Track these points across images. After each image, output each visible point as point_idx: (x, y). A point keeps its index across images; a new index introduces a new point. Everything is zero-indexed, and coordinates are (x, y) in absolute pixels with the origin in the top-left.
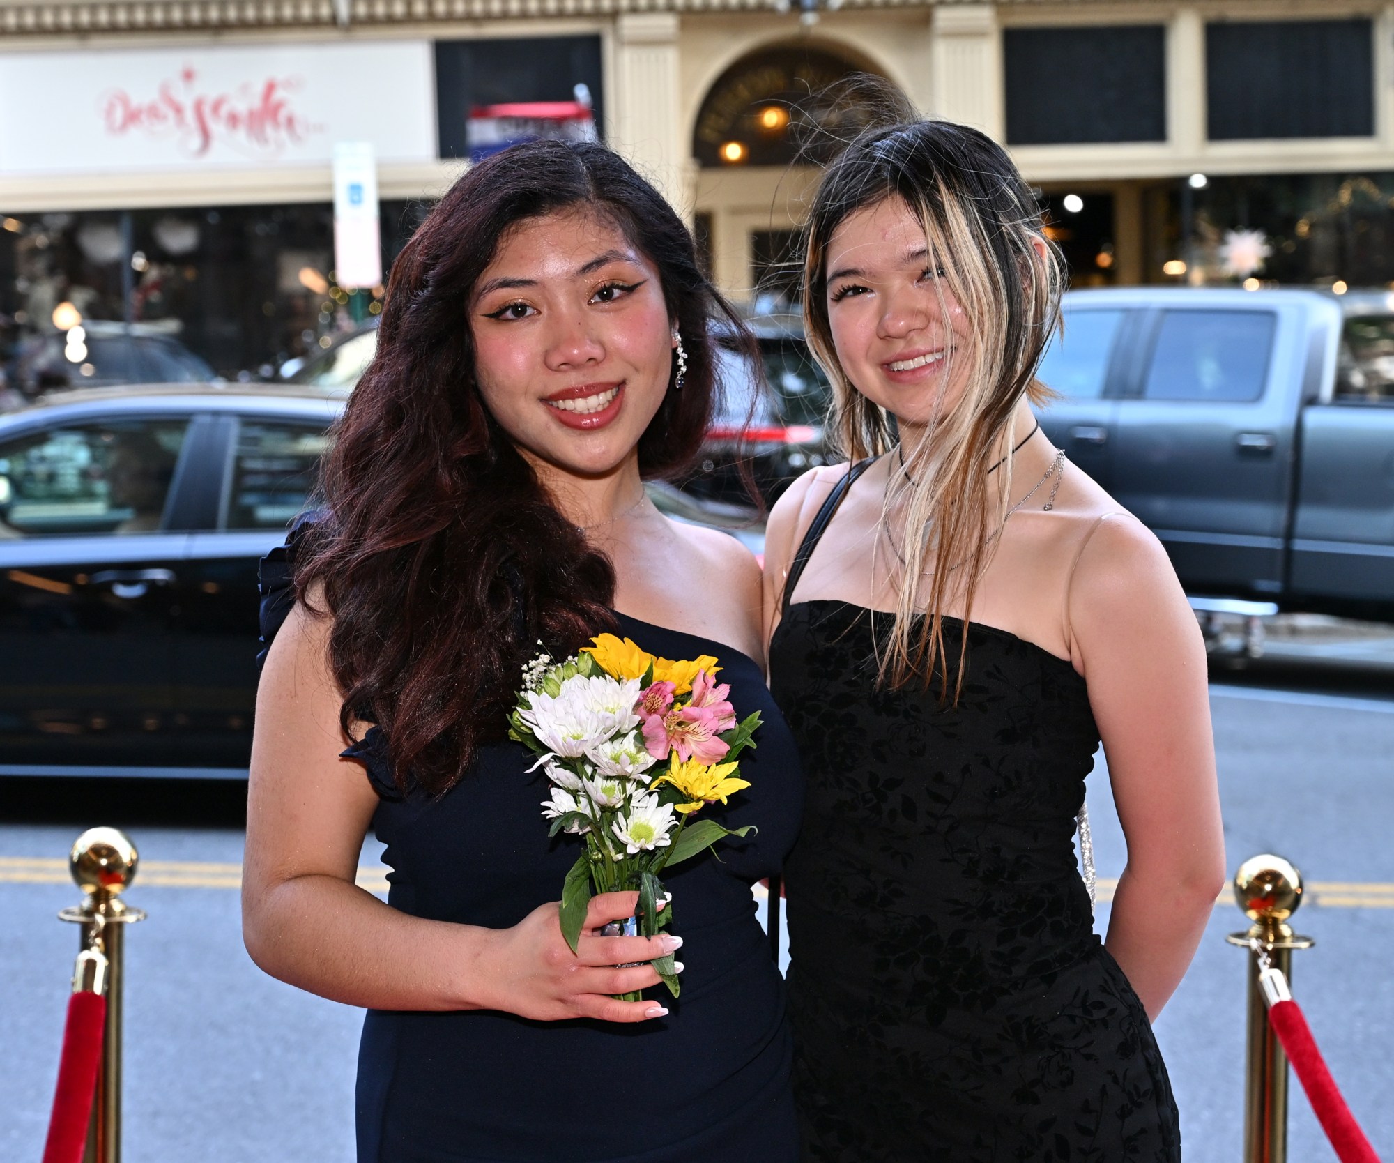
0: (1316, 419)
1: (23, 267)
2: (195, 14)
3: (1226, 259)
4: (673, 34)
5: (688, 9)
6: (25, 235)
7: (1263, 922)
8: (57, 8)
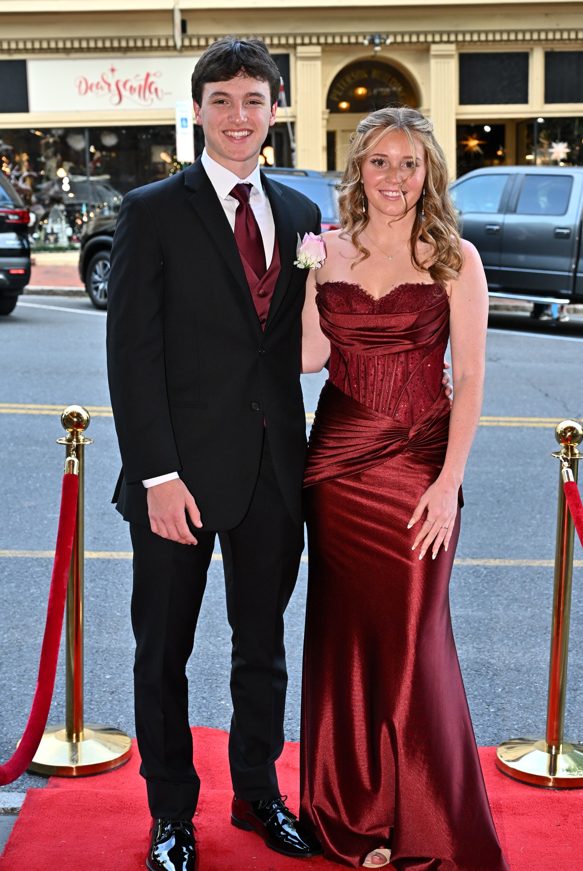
1: (43, 152)
2: (116, 44)
3: (551, 153)
4: (319, 55)
5: (326, 44)
6: (44, 138)
7: (567, 447)
8: (56, 41)
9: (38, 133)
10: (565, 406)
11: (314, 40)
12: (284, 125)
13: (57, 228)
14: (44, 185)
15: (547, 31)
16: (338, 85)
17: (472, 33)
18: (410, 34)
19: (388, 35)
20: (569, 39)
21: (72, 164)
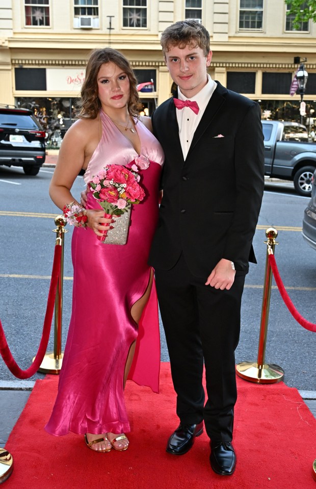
0: (278, 144)
1: (52, 107)
2: (84, 63)
3: (264, 115)
6: (53, 101)
7: (270, 240)
8: (59, 61)
9: (50, 99)
10: (267, 220)
12: (153, 99)
13: (57, 139)
14: (53, 121)
15: (263, 64)
17: (232, 63)
20: (273, 67)
21: (64, 113)
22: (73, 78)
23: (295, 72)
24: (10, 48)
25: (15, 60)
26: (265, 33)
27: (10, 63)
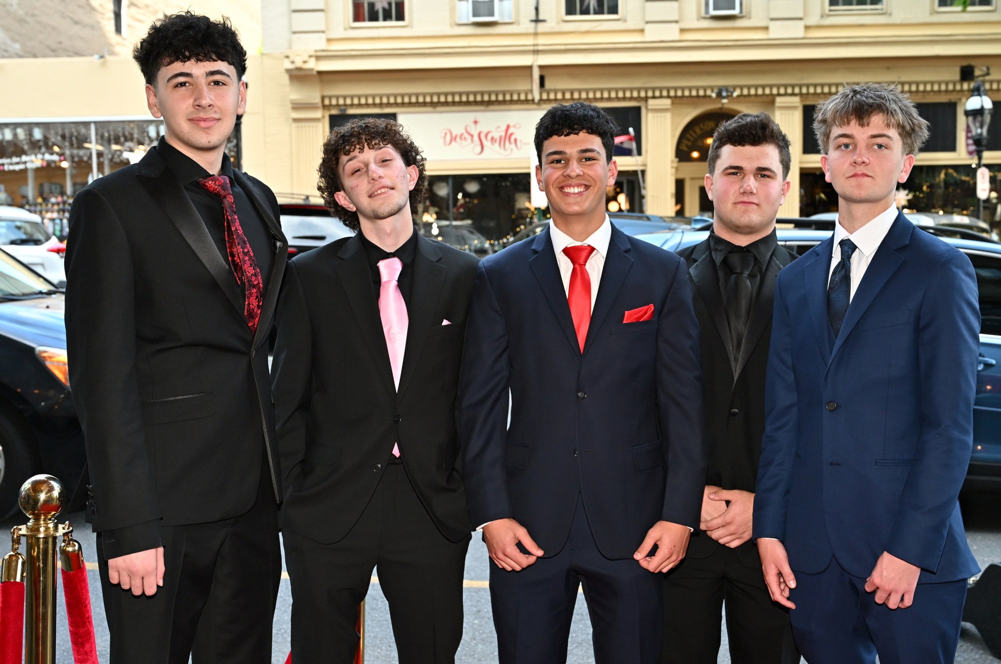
2: (479, 98)
4: (669, 107)
5: (676, 97)
8: (424, 95)
11: (665, 93)
12: (635, 173)
16: (688, 135)
17: (815, 86)
18: (756, 87)
19: (735, 88)
21: (436, 209)
22: (457, 131)
23: (964, 100)
24: (320, 73)
25: (330, 98)
26: (890, 14)
27: (320, 105)
